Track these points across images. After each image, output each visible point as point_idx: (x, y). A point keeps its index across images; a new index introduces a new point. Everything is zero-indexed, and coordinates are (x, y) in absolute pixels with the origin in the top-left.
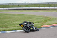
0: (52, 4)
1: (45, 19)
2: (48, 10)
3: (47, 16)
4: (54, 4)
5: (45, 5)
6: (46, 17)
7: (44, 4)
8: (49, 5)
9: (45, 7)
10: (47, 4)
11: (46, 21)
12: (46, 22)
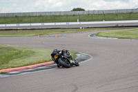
0: (25, 17)
1: (7, 53)
2: (15, 31)
3: (12, 46)
4: (30, 17)
5: (7, 20)
6: (9, 49)
7: (5, 17)
8: (16, 19)
9: (8, 25)
10: (13, 17)
11: (9, 58)
12: (11, 62)
